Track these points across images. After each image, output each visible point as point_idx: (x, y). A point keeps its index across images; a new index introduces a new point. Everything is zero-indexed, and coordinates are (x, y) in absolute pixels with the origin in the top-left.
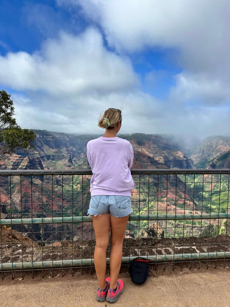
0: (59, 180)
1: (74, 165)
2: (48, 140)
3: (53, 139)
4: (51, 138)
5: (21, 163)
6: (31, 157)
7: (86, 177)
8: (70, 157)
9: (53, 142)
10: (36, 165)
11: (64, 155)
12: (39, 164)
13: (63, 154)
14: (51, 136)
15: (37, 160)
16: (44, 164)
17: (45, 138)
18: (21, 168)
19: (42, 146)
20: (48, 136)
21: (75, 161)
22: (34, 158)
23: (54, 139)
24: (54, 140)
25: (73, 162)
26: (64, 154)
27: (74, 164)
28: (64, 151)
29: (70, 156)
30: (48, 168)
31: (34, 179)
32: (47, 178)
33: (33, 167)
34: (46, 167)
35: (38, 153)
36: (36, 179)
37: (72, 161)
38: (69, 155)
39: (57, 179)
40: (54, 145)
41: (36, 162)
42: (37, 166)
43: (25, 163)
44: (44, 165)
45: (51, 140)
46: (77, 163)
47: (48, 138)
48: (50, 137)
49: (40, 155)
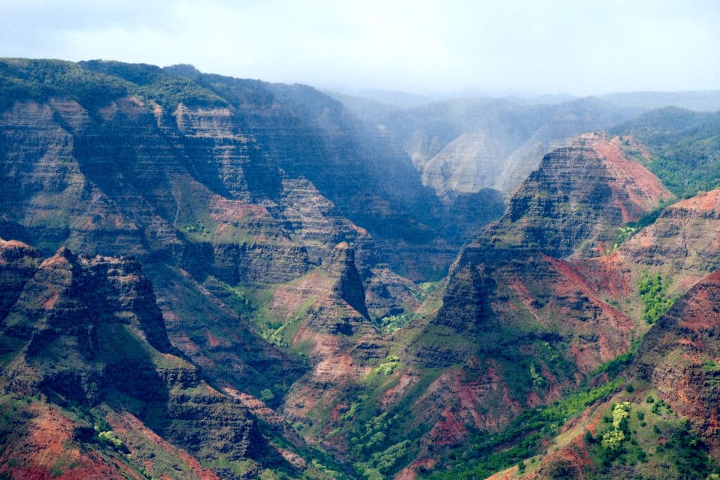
0: (265, 426)
1: (379, 321)
2: (198, 135)
3: (235, 132)
4: (222, 119)
5: (23, 295)
6: (88, 257)
7: (463, 414)
8: (350, 264)
9: (236, 152)
10: (120, 310)
11: (308, 243)
12: (137, 307)
13: (299, 239)
14: (226, 112)
15: (122, 279)
16: (172, 309)
17: (179, 121)
18: (16, 327)
19: (160, 180)
20: (201, 112)
21: (383, 291)
22: (106, 266)
23: (246, 132)
24: (243, 140)
25: (368, 296)
26: (308, 237)
27: (379, 312)
28: (308, 215)
29: (350, 253)
30: (195, 333)
31: (104, 407)
32: (190, 403)
33: (96, 324)
34: (182, 327)
35: (133, 226)
36: (118, 410)
37: (363, 290)
38: (342, 245)
39: (254, 417)
40: (240, 170)
41: (117, 292)
42: (127, 321)
43: (48, 298)
44: (169, 316)
45: (221, 136)
46: (396, 311)
47: (204, 125)
48: (214, 112)
49: (145, 244)
